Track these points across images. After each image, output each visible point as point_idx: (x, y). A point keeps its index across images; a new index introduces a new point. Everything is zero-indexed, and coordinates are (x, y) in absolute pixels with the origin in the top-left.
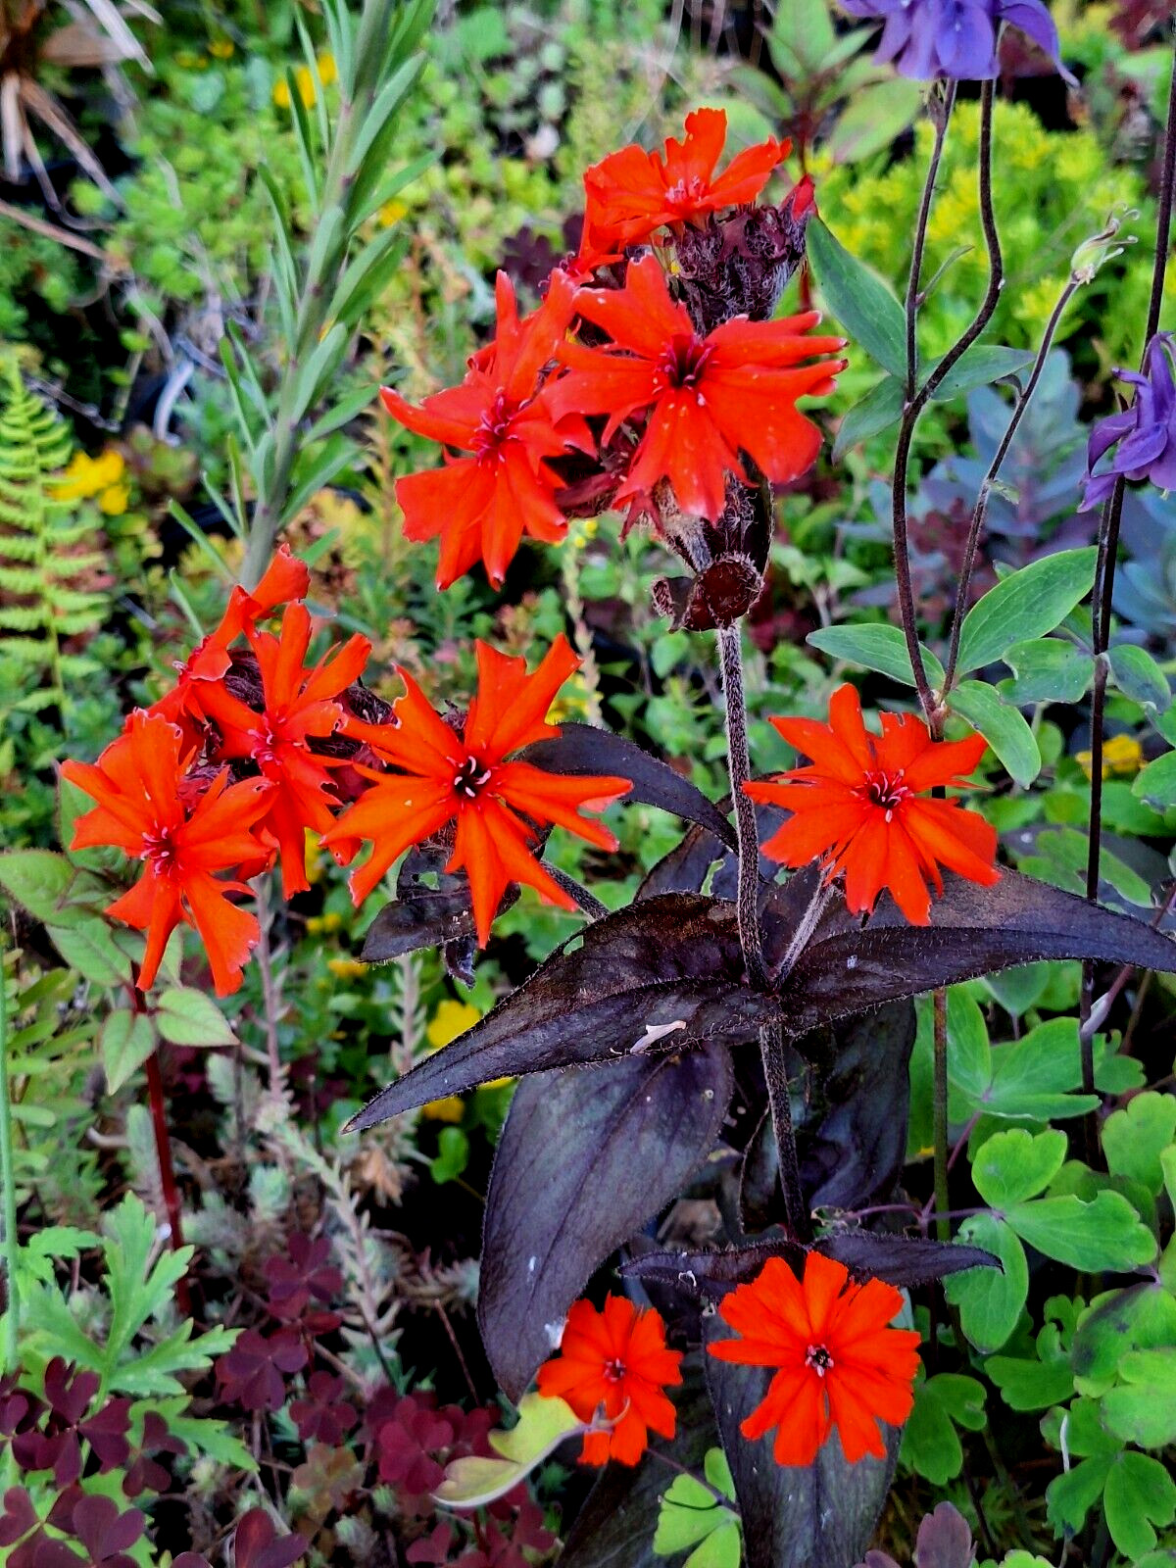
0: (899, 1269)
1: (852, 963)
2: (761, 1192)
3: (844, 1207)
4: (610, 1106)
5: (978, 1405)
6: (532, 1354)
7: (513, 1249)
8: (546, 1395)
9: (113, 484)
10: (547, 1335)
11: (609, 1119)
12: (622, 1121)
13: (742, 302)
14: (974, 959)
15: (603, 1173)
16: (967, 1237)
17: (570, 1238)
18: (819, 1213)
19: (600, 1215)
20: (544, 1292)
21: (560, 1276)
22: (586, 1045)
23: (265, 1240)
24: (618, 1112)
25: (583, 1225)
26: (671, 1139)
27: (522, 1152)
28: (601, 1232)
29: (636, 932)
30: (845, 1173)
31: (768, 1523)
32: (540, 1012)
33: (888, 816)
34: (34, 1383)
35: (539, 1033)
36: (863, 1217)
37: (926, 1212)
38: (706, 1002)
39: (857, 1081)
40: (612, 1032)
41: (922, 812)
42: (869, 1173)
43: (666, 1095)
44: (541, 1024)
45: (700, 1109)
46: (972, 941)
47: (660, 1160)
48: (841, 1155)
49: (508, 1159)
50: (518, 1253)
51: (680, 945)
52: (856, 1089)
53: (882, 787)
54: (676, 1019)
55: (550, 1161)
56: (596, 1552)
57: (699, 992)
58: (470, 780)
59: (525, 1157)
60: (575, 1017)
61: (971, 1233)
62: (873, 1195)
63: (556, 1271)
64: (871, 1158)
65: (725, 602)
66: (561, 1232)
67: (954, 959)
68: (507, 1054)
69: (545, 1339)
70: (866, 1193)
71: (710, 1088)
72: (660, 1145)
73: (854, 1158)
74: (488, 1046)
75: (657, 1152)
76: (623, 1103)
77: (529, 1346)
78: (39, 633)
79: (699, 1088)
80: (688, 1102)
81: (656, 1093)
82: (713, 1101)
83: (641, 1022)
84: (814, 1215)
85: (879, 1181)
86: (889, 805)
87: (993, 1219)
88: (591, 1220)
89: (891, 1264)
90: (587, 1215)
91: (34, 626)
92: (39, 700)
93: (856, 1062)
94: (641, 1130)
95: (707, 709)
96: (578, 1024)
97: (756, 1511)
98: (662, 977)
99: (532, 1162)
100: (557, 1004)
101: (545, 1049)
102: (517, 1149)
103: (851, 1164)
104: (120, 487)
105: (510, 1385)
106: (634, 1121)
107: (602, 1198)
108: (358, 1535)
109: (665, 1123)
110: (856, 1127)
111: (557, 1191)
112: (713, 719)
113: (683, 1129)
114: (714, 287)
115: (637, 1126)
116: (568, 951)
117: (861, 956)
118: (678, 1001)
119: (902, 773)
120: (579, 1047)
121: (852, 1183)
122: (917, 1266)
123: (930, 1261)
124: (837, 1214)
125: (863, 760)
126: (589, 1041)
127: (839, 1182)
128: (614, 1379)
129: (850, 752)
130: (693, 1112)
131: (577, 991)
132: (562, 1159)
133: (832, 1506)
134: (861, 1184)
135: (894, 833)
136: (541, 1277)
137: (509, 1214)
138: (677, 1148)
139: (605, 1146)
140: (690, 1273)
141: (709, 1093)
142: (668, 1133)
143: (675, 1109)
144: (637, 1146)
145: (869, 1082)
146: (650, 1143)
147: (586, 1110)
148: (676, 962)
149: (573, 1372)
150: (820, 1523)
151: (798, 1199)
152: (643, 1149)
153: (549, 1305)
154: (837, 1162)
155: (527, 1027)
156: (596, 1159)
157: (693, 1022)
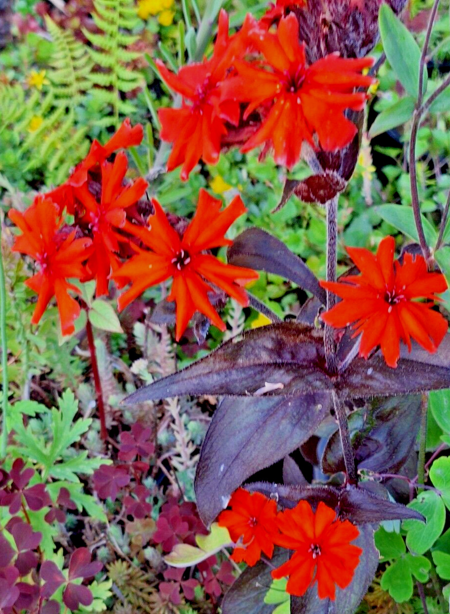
0: (377, 512)
1: (370, 371)
2: (335, 457)
3: (375, 471)
4: (271, 403)
5: (426, 571)
6: (215, 508)
7: (213, 460)
8: (221, 525)
9: (166, 9)
10: (222, 501)
11: (269, 410)
12: (275, 413)
13: (359, 34)
14: (428, 381)
15: (261, 434)
16: (421, 500)
17: (240, 461)
18: (362, 472)
19: (255, 454)
20: (224, 482)
21: (231, 477)
22: (236, 387)
23: (147, 413)
24: (274, 407)
25: (247, 456)
26: (294, 426)
27: (226, 417)
28: (253, 462)
29: (273, 336)
30: (379, 456)
31: (304, 606)
32: (217, 366)
33: (390, 310)
34: (8, 469)
35: (216, 377)
36: (383, 478)
37: (413, 481)
38: (296, 377)
39: (395, 414)
40: (250, 382)
41: (409, 310)
42: (391, 457)
43: (298, 404)
44: (218, 373)
45: (313, 413)
46: (432, 371)
47: (287, 433)
48: (379, 447)
49: (219, 419)
50: (216, 462)
51: (296, 345)
52: (393, 417)
53: (392, 294)
54: (280, 382)
55: (239, 423)
56: (245, 592)
57: (294, 371)
58: (181, 261)
59: (227, 420)
60: (234, 372)
61: (423, 499)
62: (391, 468)
63: (231, 475)
64: (394, 451)
65: (322, 192)
66: (237, 457)
67: (419, 380)
68: (198, 384)
69: (221, 502)
70: (387, 466)
71: (321, 404)
72: (289, 427)
73: (385, 449)
74: (191, 378)
75: (287, 431)
76: (277, 404)
77: (215, 505)
78: (110, 88)
79: (315, 403)
80: (308, 408)
81: (293, 402)
82: (320, 411)
83: (263, 380)
84: (359, 472)
85: (395, 462)
86: (393, 303)
87: (436, 494)
88: (251, 455)
89: (374, 509)
90: (249, 452)
91: (108, 84)
92: (107, 121)
93: (395, 405)
94: (283, 418)
95: (432, 182)
96: (235, 375)
97: (299, 600)
98: (282, 359)
99: (230, 423)
100: (226, 365)
101: (216, 384)
102: (224, 415)
103: (382, 452)
104: (170, 11)
105: (205, 518)
106: (280, 413)
107: (258, 446)
108: (153, 556)
109: (294, 417)
110: (390, 434)
111: (240, 437)
112: (434, 188)
113: (303, 422)
114: (343, 26)
115: (281, 416)
116: (235, 341)
117: (375, 369)
118: (284, 374)
119: (404, 287)
120: (232, 387)
121: (381, 460)
122: (385, 512)
123: (392, 511)
124: (371, 474)
125: (386, 278)
126: (238, 385)
127: (375, 459)
128: (252, 526)
129: (381, 273)
130: (309, 414)
131: (237, 360)
132: (244, 424)
133: (334, 606)
134: (385, 462)
135: (391, 319)
136: (224, 475)
137: (215, 444)
138: (297, 430)
139: (265, 422)
140: (277, 495)
141: (319, 406)
142: (294, 422)
143: (301, 411)
144: (278, 426)
145: (401, 415)
146: (285, 425)
147: (260, 403)
148: (292, 353)
149: (235, 518)
150: (328, 611)
151: (351, 464)
152: (281, 427)
153: (225, 489)
154: (377, 449)
155: (210, 373)
156: (260, 427)
157: (287, 386)
